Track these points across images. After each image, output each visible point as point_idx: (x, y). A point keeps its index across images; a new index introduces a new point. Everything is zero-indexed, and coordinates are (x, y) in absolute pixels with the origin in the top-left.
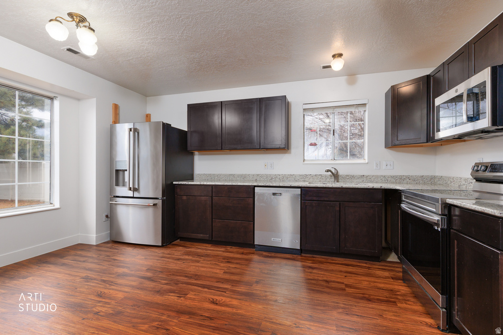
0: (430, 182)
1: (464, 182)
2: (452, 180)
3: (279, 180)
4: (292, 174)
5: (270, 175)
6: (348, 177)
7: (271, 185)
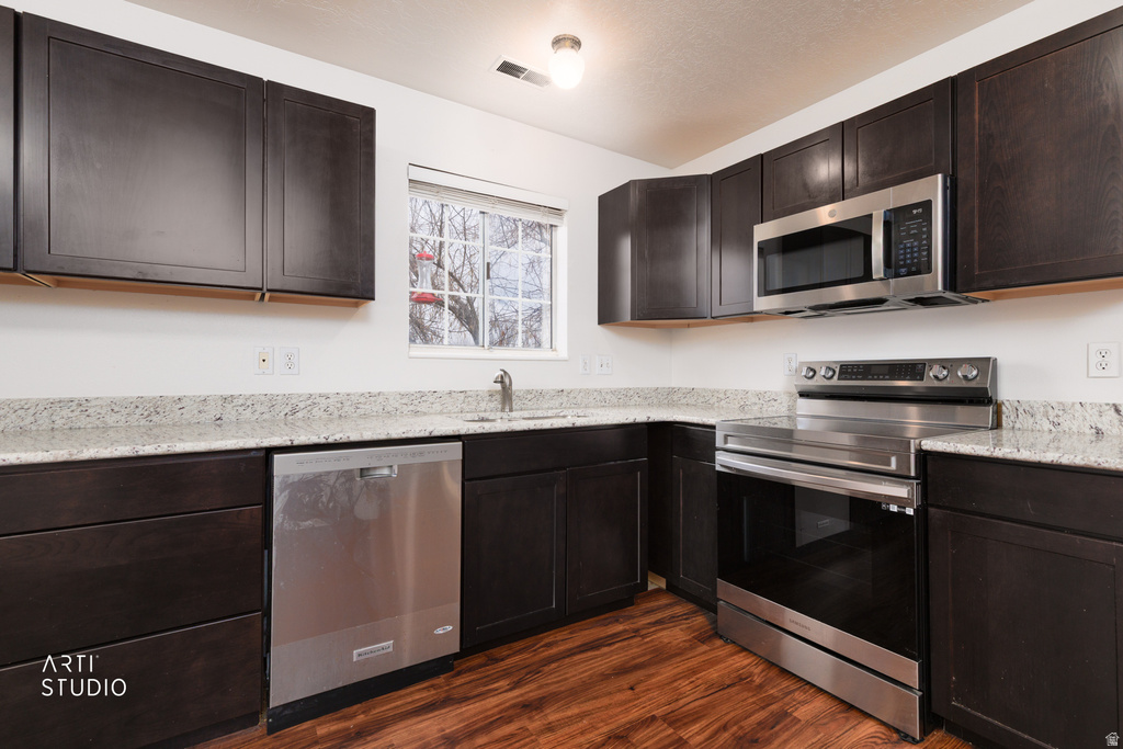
0: (666, 401)
1: (755, 400)
2: (722, 396)
3: (325, 416)
4: (375, 390)
5: (288, 397)
6: (529, 397)
7: (354, 437)
